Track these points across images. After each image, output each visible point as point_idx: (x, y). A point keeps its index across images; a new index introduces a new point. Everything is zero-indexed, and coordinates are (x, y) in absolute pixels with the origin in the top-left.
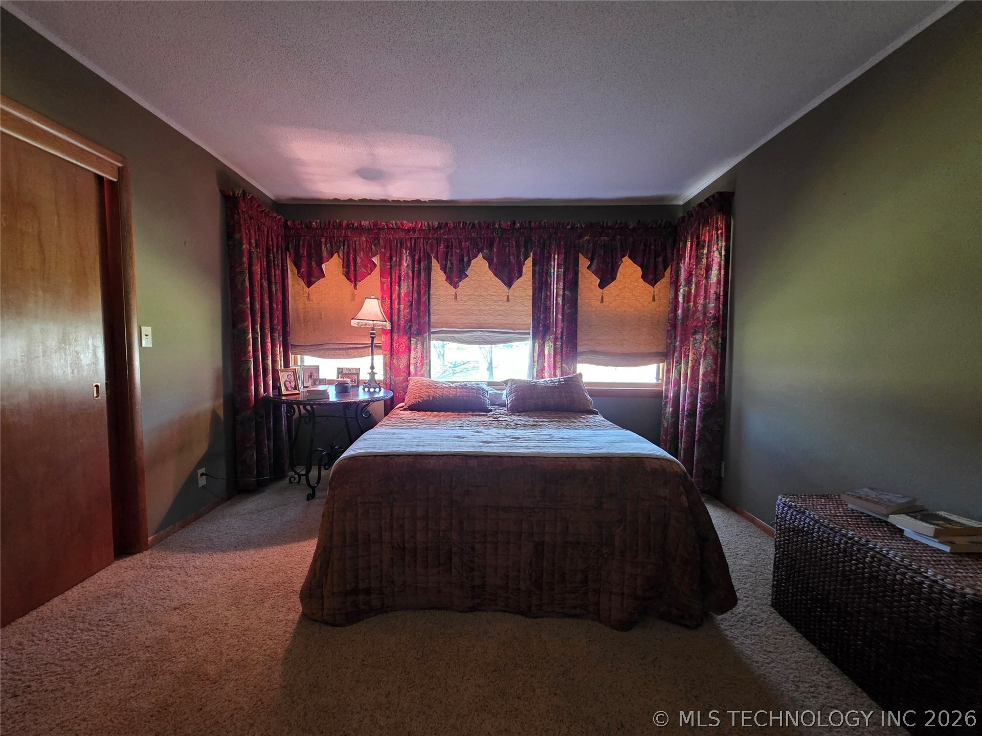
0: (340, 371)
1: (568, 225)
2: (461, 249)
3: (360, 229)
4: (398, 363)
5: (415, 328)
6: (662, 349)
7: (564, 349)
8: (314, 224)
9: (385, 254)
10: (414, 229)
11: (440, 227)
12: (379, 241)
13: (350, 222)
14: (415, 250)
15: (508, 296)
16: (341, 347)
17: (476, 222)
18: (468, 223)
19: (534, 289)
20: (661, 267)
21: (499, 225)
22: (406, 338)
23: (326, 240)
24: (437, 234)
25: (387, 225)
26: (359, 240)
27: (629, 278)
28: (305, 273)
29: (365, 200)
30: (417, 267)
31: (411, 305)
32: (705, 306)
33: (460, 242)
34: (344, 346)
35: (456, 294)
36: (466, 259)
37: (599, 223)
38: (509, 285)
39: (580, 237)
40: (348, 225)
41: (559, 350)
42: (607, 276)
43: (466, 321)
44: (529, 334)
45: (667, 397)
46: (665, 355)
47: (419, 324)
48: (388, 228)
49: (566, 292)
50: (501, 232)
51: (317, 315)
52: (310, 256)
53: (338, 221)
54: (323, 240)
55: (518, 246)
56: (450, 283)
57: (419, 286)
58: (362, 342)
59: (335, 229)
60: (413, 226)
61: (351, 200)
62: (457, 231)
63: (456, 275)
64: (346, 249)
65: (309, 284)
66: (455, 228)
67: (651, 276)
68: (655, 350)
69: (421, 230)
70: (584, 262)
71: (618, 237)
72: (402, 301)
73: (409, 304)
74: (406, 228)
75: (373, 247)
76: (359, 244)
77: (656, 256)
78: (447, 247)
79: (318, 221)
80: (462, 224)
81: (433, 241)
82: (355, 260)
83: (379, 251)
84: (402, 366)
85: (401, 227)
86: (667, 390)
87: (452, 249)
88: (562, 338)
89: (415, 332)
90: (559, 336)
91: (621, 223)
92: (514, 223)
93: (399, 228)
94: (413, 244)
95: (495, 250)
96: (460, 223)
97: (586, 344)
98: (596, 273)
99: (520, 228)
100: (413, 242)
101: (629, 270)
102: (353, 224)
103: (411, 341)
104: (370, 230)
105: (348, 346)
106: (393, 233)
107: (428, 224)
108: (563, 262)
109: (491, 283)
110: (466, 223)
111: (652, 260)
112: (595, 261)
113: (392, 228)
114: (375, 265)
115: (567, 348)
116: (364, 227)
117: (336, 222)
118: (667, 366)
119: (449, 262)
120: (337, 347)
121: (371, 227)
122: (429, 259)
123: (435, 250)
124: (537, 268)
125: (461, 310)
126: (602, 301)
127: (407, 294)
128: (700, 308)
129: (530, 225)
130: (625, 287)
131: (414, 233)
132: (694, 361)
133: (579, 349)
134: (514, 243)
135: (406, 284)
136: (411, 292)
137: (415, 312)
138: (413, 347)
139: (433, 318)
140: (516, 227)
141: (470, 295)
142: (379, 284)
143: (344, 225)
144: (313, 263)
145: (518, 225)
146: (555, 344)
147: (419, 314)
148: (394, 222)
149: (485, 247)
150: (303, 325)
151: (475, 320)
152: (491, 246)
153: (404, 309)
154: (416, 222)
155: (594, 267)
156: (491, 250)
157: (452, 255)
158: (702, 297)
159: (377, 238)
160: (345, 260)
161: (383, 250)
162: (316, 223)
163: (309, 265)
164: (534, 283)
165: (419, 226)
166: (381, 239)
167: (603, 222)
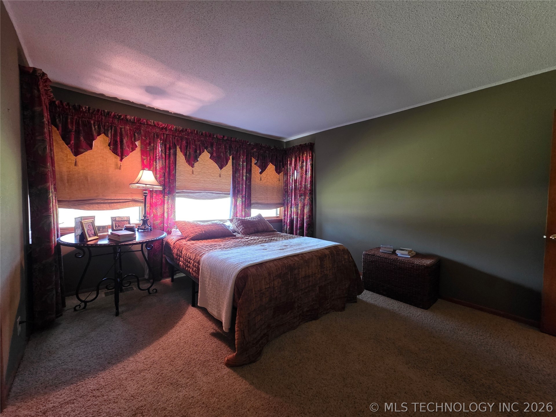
0: (114, 219)
1: (248, 142)
2: (196, 145)
3: (126, 121)
4: (156, 212)
5: (168, 190)
6: (281, 201)
7: (246, 202)
8: (84, 108)
9: (145, 141)
10: (166, 129)
11: (182, 131)
12: (140, 131)
13: (116, 114)
14: (166, 141)
15: (220, 174)
16: (106, 201)
17: (204, 132)
18: (199, 131)
19: (233, 172)
20: (282, 167)
21: (216, 136)
22: (162, 196)
23: (94, 123)
24: (181, 134)
25: (147, 122)
26: (125, 128)
27: (269, 170)
28: (73, 144)
29: (128, 101)
30: (168, 152)
31: (165, 175)
32: (305, 186)
33: (195, 141)
34: (109, 201)
35: (193, 171)
36: (198, 152)
37: (260, 144)
38: (221, 168)
39: (252, 149)
40: (114, 116)
41: (244, 203)
42: (263, 168)
43: (197, 187)
44: (229, 194)
45: (284, 222)
46: (283, 204)
47: (169, 187)
48: (147, 124)
49: (247, 175)
50: (217, 140)
51: (82, 177)
52: (78, 132)
53: (106, 111)
54: (92, 122)
55: (225, 148)
56: (189, 164)
57: (169, 164)
58: (125, 198)
59: (103, 116)
60: (166, 126)
61: (116, 98)
62: (193, 135)
63: (192, 160)
64: (113, 132)
65: (77, 153)
66: (191, 133)
67: (278, 170)
68: (278, 202)
69: (171, 130)
70: (254, 161)
71: (267, 152)
72: (158, 173)
73: (163, 175)
74: (161, 127)
75: (136, 134)
76: (125, 130)
77: (280, 162)
78: (187, 143)
79: (87, 107)
80: (196, 131)
81: (178, 138)
82: (121, 142)
83: (140, 138)
84: (159, 214)
85: (157, 125)
86: (284, 219)
87: (190, 144)
88: (245, 197)
89: (168, 192)
90: (244, 196)
91: (268, 146)
92: (224, 137)
93: (155, 126)
94: (165, 137)
95: (215, 149)
96: (194, 131)
97: (254, 200)
98: (259, 167)
99: (226, 140)
100: (165, 136)
101: (271, 167)
102: (120, 116)
103: (164, 197)
104: (133, 123)
105: (113, 201)
106: (151, 128)
107: (176, 128)
108: (245, 160)
109: (210, 166)
110: (198, 132)
111: (279, 163)
112: (259, 161)
113: (150, 125)
114: (136, 147)
115: (248, 201)
116: (128, 120)
117: (104, 111)
118: (284, 209)
119: (188, 152)
120: (102, 201)
121: (134, 120)
122: (176, 148)
123: (180, 144)
124: (234, 161)
125: (194, 180)
126: (261, 180)
127: (162, 168)
128: (303, 186)
129: (231, 139)
130: (268, 174)
131: (166, 130)
132: (302, 207)
133: (252, 202)
134: (223, 147)
135: (161, 162)
136: (164, 167)
137: (167, 180)
138: (166, 202)
139: (178, 184)
140: (225, 139)
141: (199, 172)
142: (140, 160)
143: (112, 115)
144: (82, 138)
145: (226, 138)
146: (242, 200)
147: (169, 181)
148: (152, 121)
149: (209, 146)
150: (67, 184)
151: (202, 186)
152: (212, 146)
153: (160, 177)
154: (167, 125)
155: (258, 164)
156: (212, 149)
157: (190, 148)
158: (304, 182)
159: (138, 129)
160: (112, 140)
161: (143, 138)
162: (86, 108)
163: (77, 138)
164: (233, 168)
165: (170, 127)
166: (141, 130)
167: (261, 144)
